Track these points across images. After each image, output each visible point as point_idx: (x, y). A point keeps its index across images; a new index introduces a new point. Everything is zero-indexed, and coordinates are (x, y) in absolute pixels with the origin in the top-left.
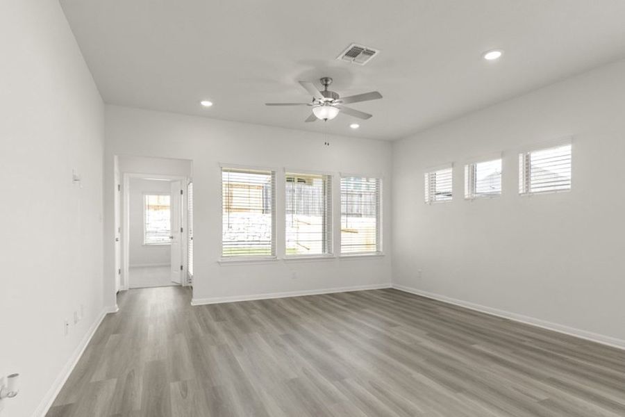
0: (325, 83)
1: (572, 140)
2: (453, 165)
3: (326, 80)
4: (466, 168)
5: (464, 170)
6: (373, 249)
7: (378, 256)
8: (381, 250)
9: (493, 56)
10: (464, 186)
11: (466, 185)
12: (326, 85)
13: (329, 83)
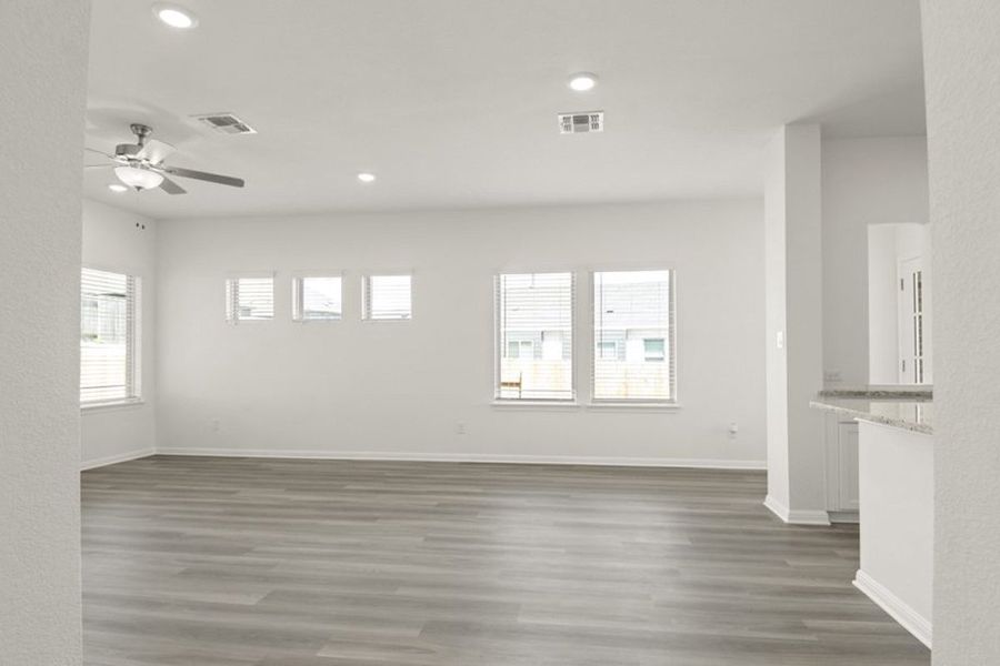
0: (140, 132)
1: (413, 272)
2: (274, 275)
3: (144, 129)
4: (294, 282)
5: (291, 284)
6: (121, 393)
7: (131, 405)
8: (138, 393)
9: (366, 178)
10: (291, 304)
11: (294, 306)
12: (141, 136)
13: (147, 134)
